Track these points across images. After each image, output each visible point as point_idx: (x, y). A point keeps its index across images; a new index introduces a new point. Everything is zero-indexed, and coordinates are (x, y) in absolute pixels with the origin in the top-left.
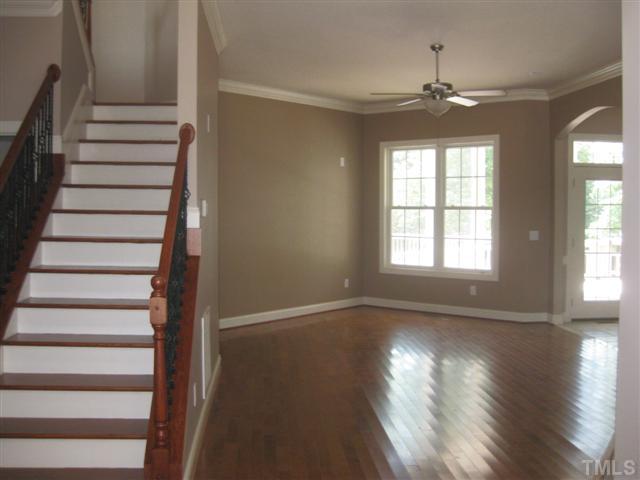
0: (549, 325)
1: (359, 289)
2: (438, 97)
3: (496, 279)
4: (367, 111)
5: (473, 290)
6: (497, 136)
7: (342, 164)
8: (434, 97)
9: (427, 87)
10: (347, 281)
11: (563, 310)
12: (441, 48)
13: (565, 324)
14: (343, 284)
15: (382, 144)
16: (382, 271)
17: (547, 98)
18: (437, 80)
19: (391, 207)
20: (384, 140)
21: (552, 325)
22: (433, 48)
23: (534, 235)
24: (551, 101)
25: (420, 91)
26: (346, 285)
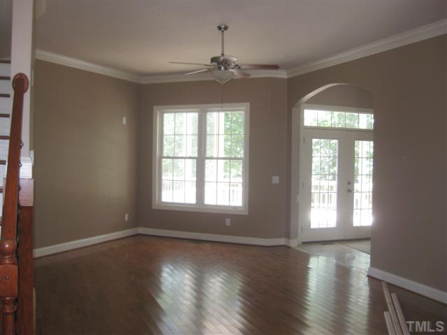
0: (287, 247)
1: (136, 221)
2: (223, 68)
3: (246, 213)
4: (144, 81)
5: (228, 222)
6: (248, 104)
7: (124, 122)
8: (220, 68)
9: (213, 60)
10: (127, 215)
11: (297, 236)
12: (226, 28)
13: (299, 246)
14: (124, 218)
15: (155, 108)
16: (154, 207)
17: (286, 77)
18: (223, 55)
19: (162, 157)
20: (158, 104)
21: (290, 248)
22: (220, 28)
23: (276, 180)
24: (288, 79)
25: (209, 62)
26: (126, 219)
